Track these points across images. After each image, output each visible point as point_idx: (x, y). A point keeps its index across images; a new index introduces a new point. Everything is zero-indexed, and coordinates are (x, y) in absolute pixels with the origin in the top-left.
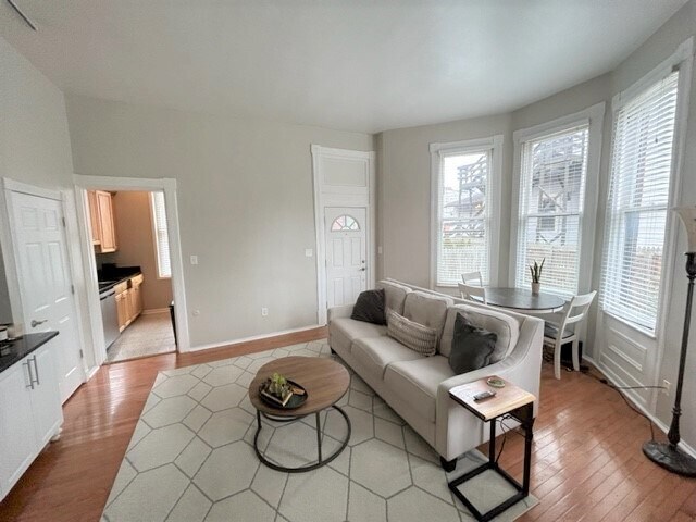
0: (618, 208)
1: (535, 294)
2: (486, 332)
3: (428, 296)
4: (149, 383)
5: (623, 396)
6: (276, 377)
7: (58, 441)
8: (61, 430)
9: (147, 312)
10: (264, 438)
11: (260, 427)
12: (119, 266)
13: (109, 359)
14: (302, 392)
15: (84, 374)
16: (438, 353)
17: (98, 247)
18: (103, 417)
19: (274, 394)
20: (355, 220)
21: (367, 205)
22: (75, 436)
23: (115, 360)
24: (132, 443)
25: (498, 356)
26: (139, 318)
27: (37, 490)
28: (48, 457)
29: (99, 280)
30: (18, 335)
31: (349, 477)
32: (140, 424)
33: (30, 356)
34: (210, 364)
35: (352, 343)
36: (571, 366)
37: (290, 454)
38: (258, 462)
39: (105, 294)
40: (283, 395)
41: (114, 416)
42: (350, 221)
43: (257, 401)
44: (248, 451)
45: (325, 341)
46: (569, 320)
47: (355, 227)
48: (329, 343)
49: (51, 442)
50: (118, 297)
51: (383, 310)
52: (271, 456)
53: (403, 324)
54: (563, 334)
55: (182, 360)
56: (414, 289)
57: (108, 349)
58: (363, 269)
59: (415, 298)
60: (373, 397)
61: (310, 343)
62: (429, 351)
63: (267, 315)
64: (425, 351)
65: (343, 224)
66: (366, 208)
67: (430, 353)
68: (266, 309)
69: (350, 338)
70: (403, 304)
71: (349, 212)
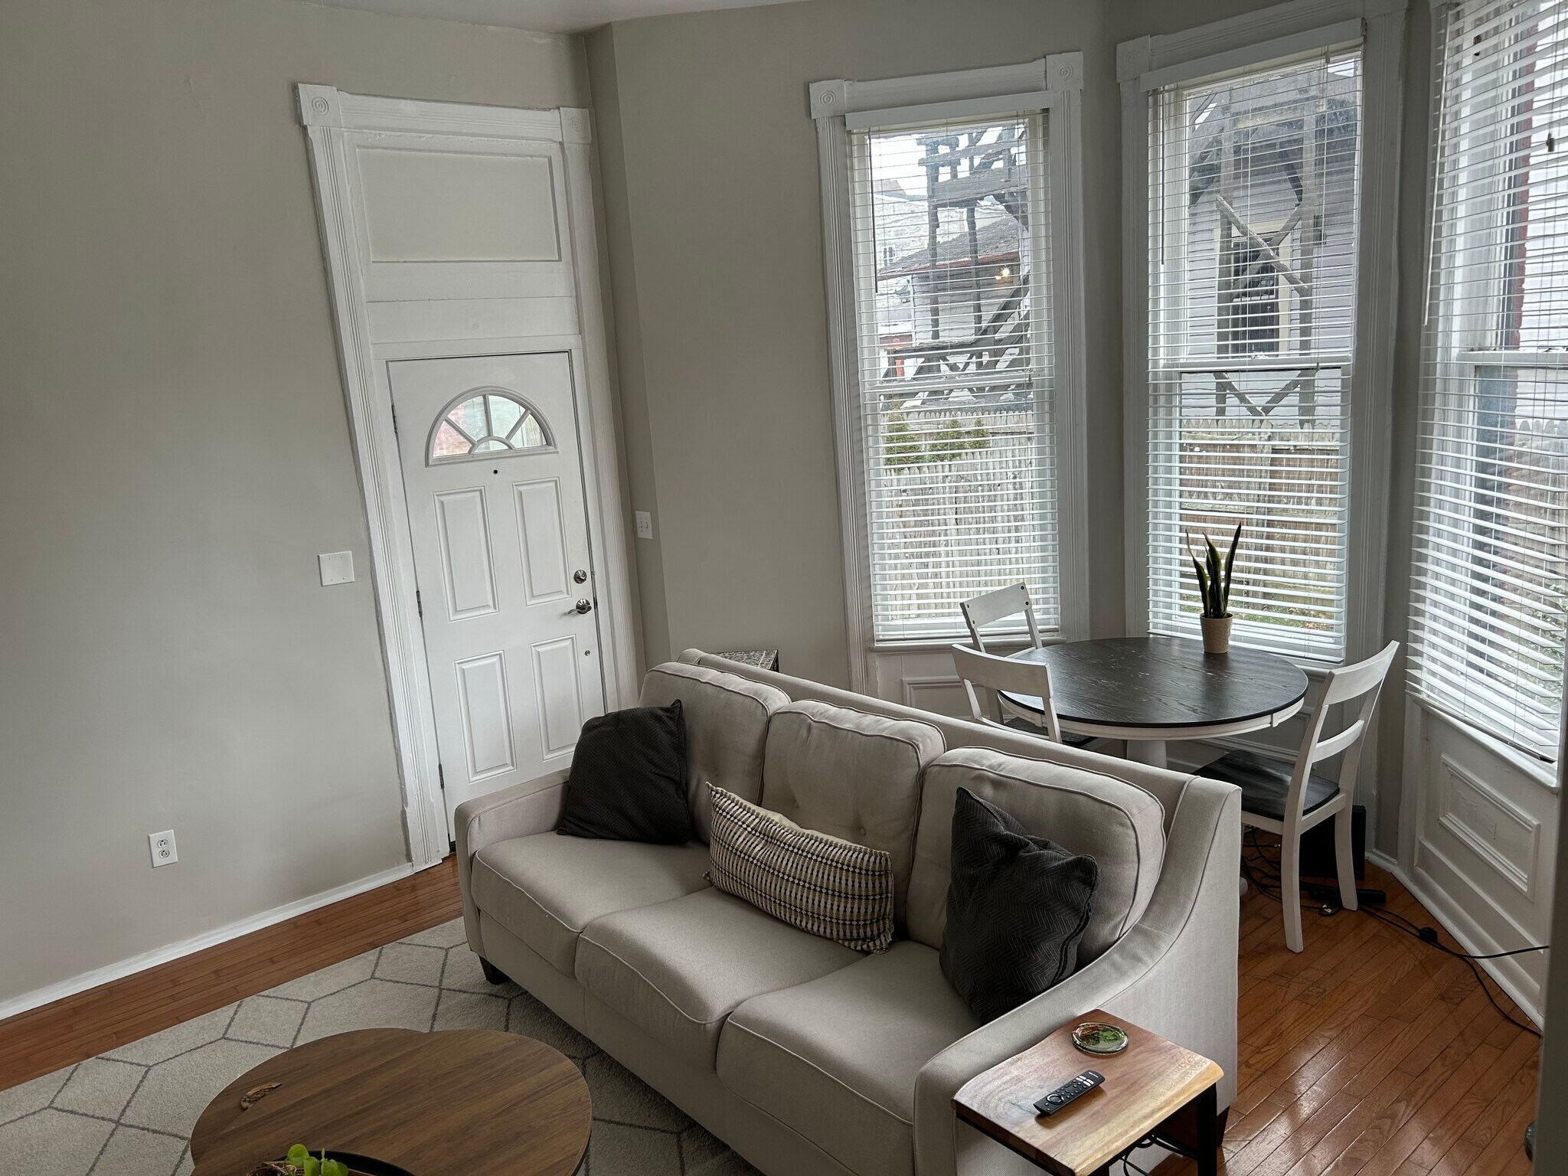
0: (1455, 352)
1: (1215, 657)
2: (1060, 856)
5: (1483, 979)
16: (903, 933)
20: (529, 408)
21: (571, 341)
25: (1103, 931)
35: (574, 941)
36: (1334, 898)
42: (505, 412)
45: (455, 930)
46: (1321, 750)
47: (528, 436)
48: (476, 941)
51: (682, 787)
53: (770, 838)
54: (1305, 793)
56: (796, 694)
58: (582, 609)
59: (804, 733)
60: (679, 1134)
61: (391, 950)
62: (869, 934)
63: (174, 857)
64: (855, 934)
65: (477, 430)
66: (569, 352)
67: (873, 940)
68: (170, 834)
69: (569, 921)
70: (761, 755)
71: (501, 373)
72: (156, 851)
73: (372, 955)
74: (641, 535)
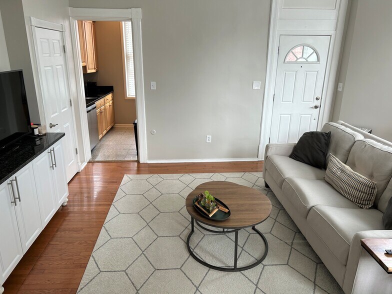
3: (379, 146)
4: (118, 181)
6: (207, 194)
7: (66, 206)
8: (67, 200)
9: (118, 126)
10: (195, 239)
11: (193, 231)
12: (98, 85)
13: (92, 158)
14: (227, 211)
15: (79, 166)
16: (375, 207)
17: (85, 68)
18: (89, 198)
19: (204, 207)
20: (315, 51)
22: (74, 206)
23: (96, 160)
24: (108, 219)
26: (112, 129)
27: (57, 231)
28: (61, 214)
29: (86, 96)
30: (44, 132)
31: (256, 285)
32: (112, 208)
33: (51, 148)
34: (161, 175)
35: (284, 180)
37: (213, 256)
38: (188, 254)
39: (90, 108)
40: (211, 209)
41: (97, 198)
42: (308, 51)
43: (191, 209)
44: (182, 245)
45: (260, 175)
47: (314, 58)
49: (62, 206)
50: (98, 111)
52: (198, 252)
53: (343, 171)
55: (141, 168)
56: (366, 136)
57: (92, 151)
58: (316, 107)
59: (363, 147)
60: (296, 233)
61: (247, 174)
62: (364, 203)
63: (210, 141)
64: (360, 202)
65: (299, 56)
66: (331, 36)
67: (365, 205)
68: (210, 136)
69: (284, 176)
70: (349, 151)
71: (310, 41)
72: (207, 139)
73: (243, 173)
74: (338, 90)
